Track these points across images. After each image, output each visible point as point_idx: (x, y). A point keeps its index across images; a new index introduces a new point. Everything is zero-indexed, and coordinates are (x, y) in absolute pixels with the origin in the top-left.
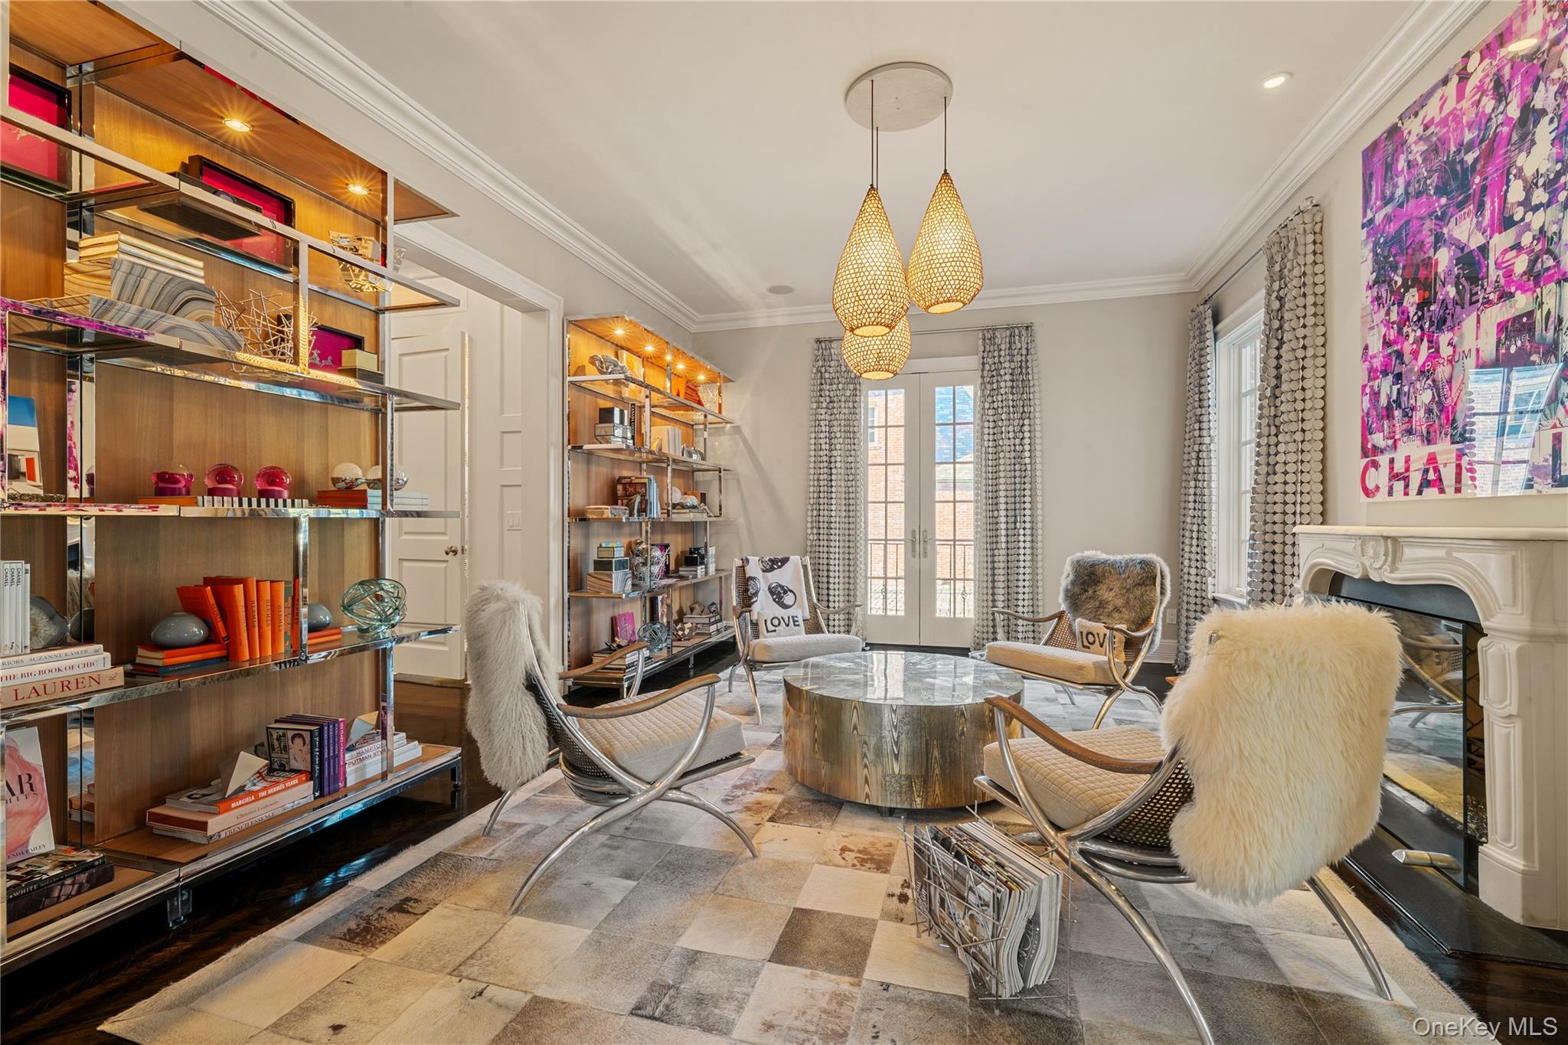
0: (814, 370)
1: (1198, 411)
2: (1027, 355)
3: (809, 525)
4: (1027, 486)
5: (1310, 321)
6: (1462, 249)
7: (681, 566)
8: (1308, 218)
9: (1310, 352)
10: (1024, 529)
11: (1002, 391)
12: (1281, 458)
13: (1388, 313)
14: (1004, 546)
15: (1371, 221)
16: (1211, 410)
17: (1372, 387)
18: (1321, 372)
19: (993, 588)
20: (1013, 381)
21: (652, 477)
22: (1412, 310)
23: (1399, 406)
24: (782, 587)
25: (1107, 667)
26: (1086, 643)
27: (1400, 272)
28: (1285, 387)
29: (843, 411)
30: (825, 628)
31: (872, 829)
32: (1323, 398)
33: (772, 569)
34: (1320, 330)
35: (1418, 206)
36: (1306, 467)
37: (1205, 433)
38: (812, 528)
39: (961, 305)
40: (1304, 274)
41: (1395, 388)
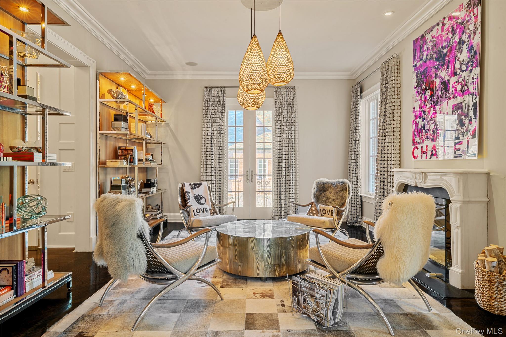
0: (204, 100)
1: (355, 125)
2: (293, 100)
3: (202, 169)
4: (293, 153)
5: (396, 97)
6: (443, 80)
7: (143, 188)
8: (395, 60)
9: (396, 107)
10: (292, 170)
11: (284, 114)
12: (386, 144)
13: (421, 97)
14: (284, 177)
15: (416, 65)
16: (360, 125)
17: (416, 122)
18: (399, 115)
19: (280, 194)
20: (287, 110)
21: (135, 146)
22: (428, 97)
23: (424, 129)
24: (199, 196)
25: (333, 222)
26: (322, 214)
27: (425, 84)
28: (388, 119)
29: (217, 119)
30: (218, 213)
31: (261, 286)
32: (400, 124)
33: (195, 188)
34: (399, 100)
35: (430, 63)
36: (394, 148)
37: (358, 134)
38: (203, 170)
39: (286, 83)
40: (394, 80)
41: (423, 122)
